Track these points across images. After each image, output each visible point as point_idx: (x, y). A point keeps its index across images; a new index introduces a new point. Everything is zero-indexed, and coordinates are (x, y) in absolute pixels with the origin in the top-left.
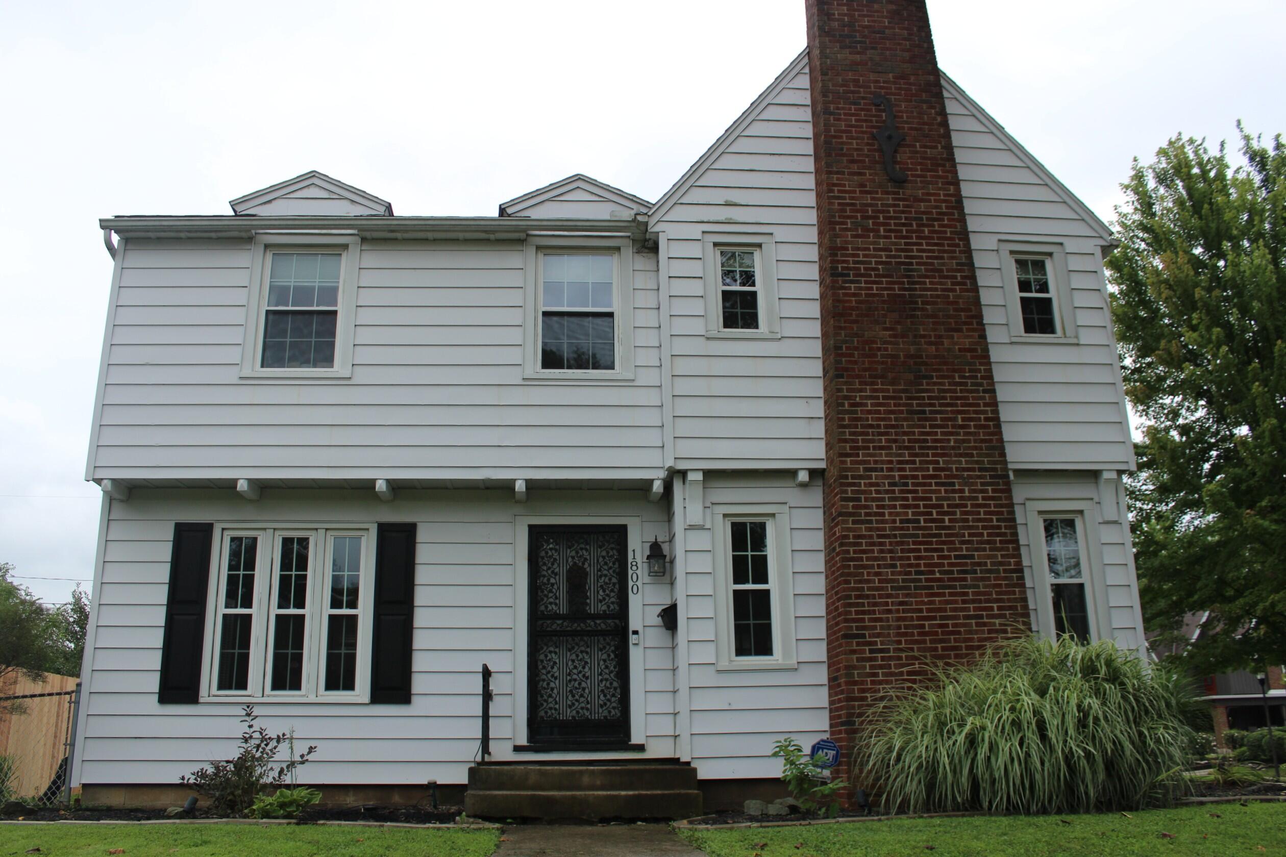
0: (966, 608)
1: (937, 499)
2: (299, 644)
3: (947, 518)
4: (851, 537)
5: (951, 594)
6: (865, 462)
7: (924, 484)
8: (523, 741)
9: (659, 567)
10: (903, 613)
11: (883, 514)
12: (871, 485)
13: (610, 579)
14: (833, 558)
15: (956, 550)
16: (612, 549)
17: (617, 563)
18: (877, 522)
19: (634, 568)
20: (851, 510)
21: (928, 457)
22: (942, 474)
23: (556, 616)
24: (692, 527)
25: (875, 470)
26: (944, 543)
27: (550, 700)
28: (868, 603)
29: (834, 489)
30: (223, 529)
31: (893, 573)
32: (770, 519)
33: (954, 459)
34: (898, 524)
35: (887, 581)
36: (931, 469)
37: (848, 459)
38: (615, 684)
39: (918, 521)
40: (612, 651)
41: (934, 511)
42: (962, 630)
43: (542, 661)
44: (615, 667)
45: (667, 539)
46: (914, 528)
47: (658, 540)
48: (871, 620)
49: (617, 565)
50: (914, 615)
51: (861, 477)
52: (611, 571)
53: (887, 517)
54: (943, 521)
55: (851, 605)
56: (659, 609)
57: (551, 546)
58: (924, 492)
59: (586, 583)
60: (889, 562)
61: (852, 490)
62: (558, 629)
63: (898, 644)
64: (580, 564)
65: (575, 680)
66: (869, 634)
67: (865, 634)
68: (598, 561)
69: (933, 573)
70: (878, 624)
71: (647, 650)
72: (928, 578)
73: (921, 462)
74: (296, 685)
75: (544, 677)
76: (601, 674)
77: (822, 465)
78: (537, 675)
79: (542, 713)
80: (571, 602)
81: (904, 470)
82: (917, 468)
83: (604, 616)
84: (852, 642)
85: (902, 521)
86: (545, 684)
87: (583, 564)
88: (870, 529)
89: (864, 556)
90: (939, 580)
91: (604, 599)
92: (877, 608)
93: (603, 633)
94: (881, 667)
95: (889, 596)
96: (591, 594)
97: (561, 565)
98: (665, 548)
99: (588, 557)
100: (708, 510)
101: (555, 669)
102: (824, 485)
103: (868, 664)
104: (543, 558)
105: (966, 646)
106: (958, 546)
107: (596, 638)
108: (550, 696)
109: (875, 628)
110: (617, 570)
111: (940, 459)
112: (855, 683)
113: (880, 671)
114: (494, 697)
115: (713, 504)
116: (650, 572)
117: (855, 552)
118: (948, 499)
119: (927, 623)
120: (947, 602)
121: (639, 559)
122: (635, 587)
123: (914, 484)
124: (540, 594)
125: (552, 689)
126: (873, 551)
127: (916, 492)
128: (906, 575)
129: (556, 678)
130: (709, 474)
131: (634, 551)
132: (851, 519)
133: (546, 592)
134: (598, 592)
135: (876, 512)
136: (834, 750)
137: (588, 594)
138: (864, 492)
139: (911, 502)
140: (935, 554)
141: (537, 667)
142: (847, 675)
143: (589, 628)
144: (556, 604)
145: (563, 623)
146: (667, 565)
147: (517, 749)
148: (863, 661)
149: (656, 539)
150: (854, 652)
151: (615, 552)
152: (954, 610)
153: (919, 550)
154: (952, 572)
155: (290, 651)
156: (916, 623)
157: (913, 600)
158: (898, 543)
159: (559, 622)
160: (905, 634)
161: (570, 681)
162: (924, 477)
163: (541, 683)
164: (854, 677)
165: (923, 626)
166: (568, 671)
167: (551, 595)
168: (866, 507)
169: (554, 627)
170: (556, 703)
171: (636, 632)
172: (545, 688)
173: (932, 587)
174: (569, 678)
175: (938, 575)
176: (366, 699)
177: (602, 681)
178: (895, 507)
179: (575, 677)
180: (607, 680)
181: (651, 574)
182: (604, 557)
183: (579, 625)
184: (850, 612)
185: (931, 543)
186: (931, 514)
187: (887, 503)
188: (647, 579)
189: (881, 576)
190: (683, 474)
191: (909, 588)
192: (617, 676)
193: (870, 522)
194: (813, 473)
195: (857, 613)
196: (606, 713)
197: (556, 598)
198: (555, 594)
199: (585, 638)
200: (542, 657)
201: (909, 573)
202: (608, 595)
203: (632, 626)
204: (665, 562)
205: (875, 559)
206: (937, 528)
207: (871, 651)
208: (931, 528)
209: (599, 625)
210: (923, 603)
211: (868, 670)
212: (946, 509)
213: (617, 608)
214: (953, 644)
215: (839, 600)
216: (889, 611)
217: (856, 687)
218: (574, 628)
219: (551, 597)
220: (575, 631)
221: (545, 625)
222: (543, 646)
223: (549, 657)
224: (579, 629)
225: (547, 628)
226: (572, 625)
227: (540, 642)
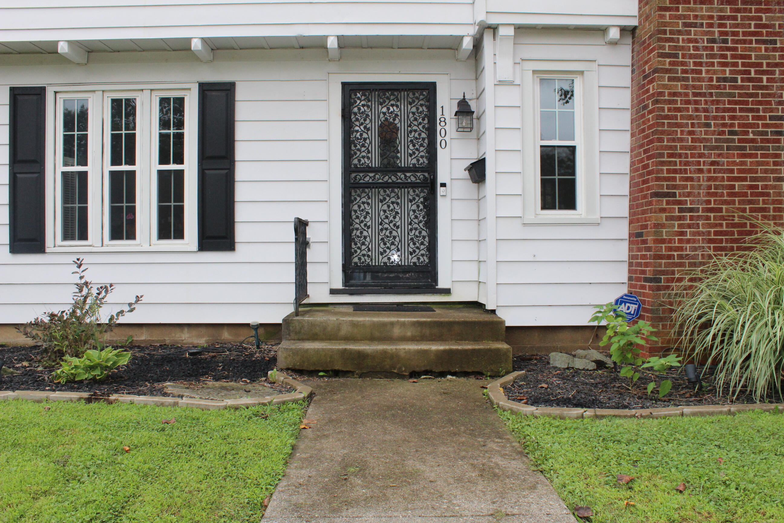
0: (777, 169)
1: (757, 57)
2: (132, 198)
3: (765, 78)
4: (666, 94)
5: (763, 156)
6: (685, 17)
7: (745, 42)
8: (339, 284)
9: (467, 124)
10: (714, 173)
11: (700, 72)
12: (690, 41)
13: (420, 135)
14: (643, 116)
15: (772, 110)
16: (422, 105)
17: (426, 119)
18: (694, 79)
19: (443, 124)
20: (667, 66)
21: (751, 12)
22: (764, 31)
23: (368, 170)
24: (501, 83)
25: (695, 25)
26: (760, 103)
27: (363, 247)
28: (680, 162)
29: (649, 45)
30: (56, 93)
31: (706, 133)
32: (578, 76)
33: (778, 15)
34: (714, 83)
35: (700, 141)
36: (753, 26)
37: (668, 14)
38: (424, 233)
39: (735, 80)
40: (422, 203)
41: (753, 70)
42: (771, 191)
43: (356, 211)
44: (424, 217)
45: (474, 96)
46: (731, 87)
47: (466, 98)
48: (682, 179)
49: (426, 121)
50: (725, 175)
51: (679, 32)
52: (420, 127)
53: (704, 75)
54: (761, 80)
55: (663, 163)
56: (468, 163)
57: (363, 103)
58: (745, 49)
59: (397, 138)
60: (703, 121)
61: (669, 46)
62: (371, 181)
63: (707, 205)
64: (391, 120)
65: (387, 229)
66: (679, 193)
67: (675, 193)
68: (408, 117)
69: (747, 133)
70: (689, 183)
71: (454, 202)
72: (742, 139)
73: (743, 18)
74: (131, 235)
75: (357, 226)
76: (411, 224)
77: (634, 22)
78: (351, 224)
79: (356, 260)
80: (382, 155)
81: (724, 25)
82: (738, 24)
83: (414, 169)
84: (662, 201)
85: (718, 80)
86: (358, 233)
87: (394, 120)
88: (687, 87)
89: (679, 114)
90: (753, 141)
91: (414, 153)
92: (688, 168)
93: (413, 186)
94: (689, 226)
95: (701, 156)
96: (401, 148)
97: (373, 121)
98: (473, 106)
99: (399, 113)
100: (517, 66)
101: (368, 219)
102: (633, 43)
103: (676, 223)
104: (355, 114)
105: (774, 208)
106: (774, 106)
107: (406, 190)
108: (363, 244)
109: (685, 187)
110: (426, 126)
111: (763, 15)
112: (663, 241)
113: (688, 230)
114: (311, 244)
115: (522, 60)
116: (459, 128)
117: (669, 110)
118: (768, 57)
119: (737, 184)
120: (759, 164)
121: (447, 115)
122: (443, 142)
123: (733, 41)
124: (353, 148)
125: (365, 238)
126: (687, 110)
127: (736, 49)
128: (719, 135)
129: (368, 228)
130: (521, 29)
131: (442, 107)
132: (667, 75)
133: (359, 147)
134: (408, 147)
135: (693, 70)
136: (636, 304)
137: (399, 148)
138: (682, 48)
139: (729, 60)
140: (750, 115)
141: (351, 216)
142: (655, 233)
143: (399, 181)
144: (368, 158)
145: (375, 176)
146: (475, 121)
147: (333, 292)
148: (671, 220)
149: (464, 96)
150: (663, 210)
151: (424, 108)
152: (766, 171)
153: (734, 110)
154: (766, 133)
155: (125, 205)
156: (726, 183)
157: (726, 160)
158: (713, 102)
159: (372, 175)
160: (715, 194)
161: (382, 230)
162: (745, 34)
163: (355, 232)
164: (662, 236)
165: (733, 187)
166: (380, 220)
167: (363, 149)
168: (683, 64)
169: (367, 179)
170: (369, 250)
171: (443, 185)
172: (358, 237)
173: (744, 148)
174: (380, 227)
175: (751, 136)
176: (195, 246)
177: (411, 230)
178: (713, 64)
179: (386, 226)
180: (416, 229)
181: (459, 130)
182: (414, 113)
183: (390, 178)
184: (662, 170)
185: (747, 103)
186: (749, 73)
187: (705, 60)
188: (455, 134)
189: (694, 135)
190: (494, 29)
191: (722, 148)
192: (426, 225)
193: (687, 79)
194: (623, 30)
195: (669, 171)
196: (415, 260)
197: (369, 152)
198: (368, 149)
199: (396, 190)
200: (356, 207)
201: (723, 133)
202: (417, 149)
203: (440, 180)
204: (472, 120)
205: (690, 117)
206: (754, 87)
207: (681, 210)
208: (748, 88)
209: (410, 177)
210: (734, 163)
211: (676, 229)
212: (765, 68)
213: (426, 162)
214: (761, 205)
215: (649, 158)
216: (701, 171)
217: (663, 245)
218: (385, 180)
219: (364, 151)
220: (387, 183)
221: (358, 177)
222: (356, 196)
223: (362, 207)
224: (390, 181)
225: (360, 180)
226: (383, 178)
227: (353, 194)
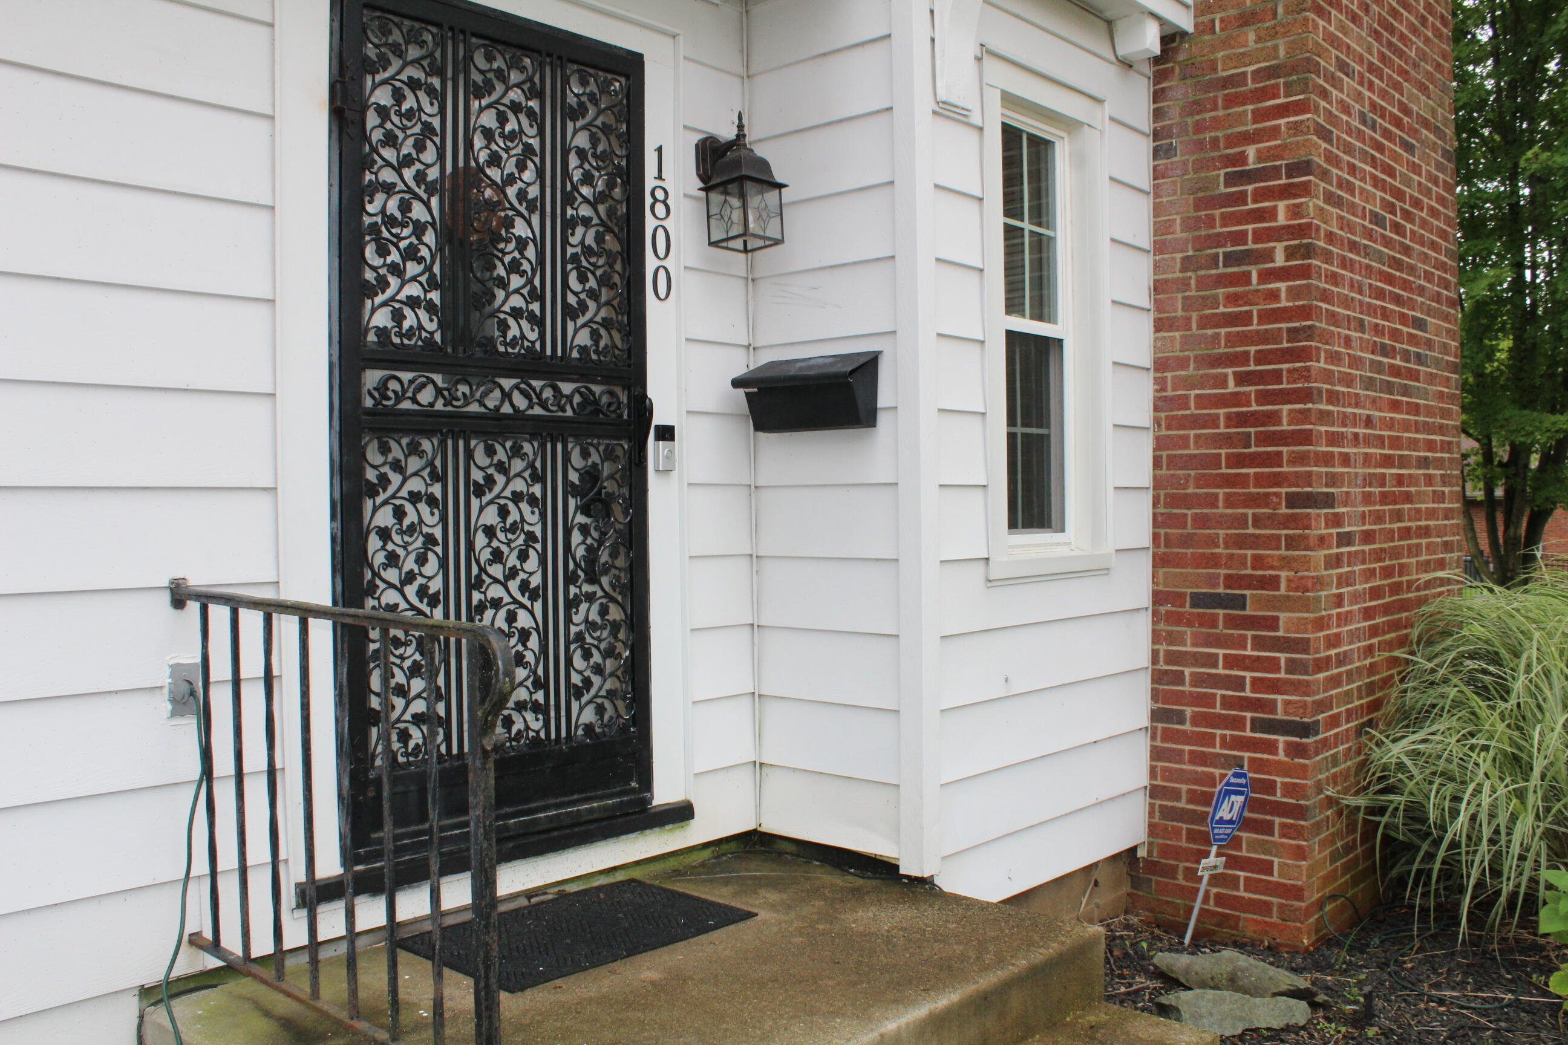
3: (1408, 227)
4: (1322, 234)
12: (1343, 106)
13: (599, 239)
16: (607, 130)
19: (660, 209)
23: (429, 356)
27: (416, 686)
32: (1065, 136)
34: (1367, 222)
41: (1398, 205)
43: (384, 534)
49: (618, 193)
51: (1333, 79)
52: (602, 210)
57: (412, 72)
61: (1324, 108)
62: (439, 406)
65: (496, 604)
68: (565, 163)
71: (694, 493)
75: (391, 597)
77: (1183, 21)
81: (1373, 87)
82: (1384, 91)
83: (583, 369)
85: (1371, 217)
87: (521, 166)
91: (583, 307)
94: (1347, 579)
96: (544, 281)
97: (449, 156)
99: (537, 145)
101: (431, 564)
102: (1162, 76)
103: (1335, 574)
104: (384, 114)
108: (416, 671)
110: (620, 210)
113: (1346, 591)
121: (672, 181)
122: (661, 278)
123: (1381, 129)
124: (373, 258)
131: (659, 150)
133: (394, 256)
134: (565, 280)
137: (537, 282)
138: (1335, 122)
141: (363, 558)
143: (538, 411)
144: (431, 308)
145: (453, 384)
149: (741, 127)
159: (443, 379)
161: (481, 608)
167: (413, 267)
169: (426, 396)
171: (666, 433)
172: (393, 641)
174: (476, 596)
177: (576, 601)
180: (591, 599)
182: (582, 155)
183: (507, 396)
186: (1395, 211)
188: (694, 256)
196: (589, 715)
197: (433, 284)
198: (430, 269)
199: (528, 447)
200: (384, 517)
203: (658, 410)
206: (1400, 247)
208: (1395, 245)
212: (1407, 205)
213: (619, 344)
218: (491, 404)
219: (414, 279)
220: (495, 415)
221: (393, 385)
222: (386, 469)
223: (411, 517)
224: (507, 409)
225: (399, 399)
226: (485, 394)
227: (373, 455)
